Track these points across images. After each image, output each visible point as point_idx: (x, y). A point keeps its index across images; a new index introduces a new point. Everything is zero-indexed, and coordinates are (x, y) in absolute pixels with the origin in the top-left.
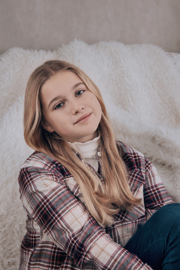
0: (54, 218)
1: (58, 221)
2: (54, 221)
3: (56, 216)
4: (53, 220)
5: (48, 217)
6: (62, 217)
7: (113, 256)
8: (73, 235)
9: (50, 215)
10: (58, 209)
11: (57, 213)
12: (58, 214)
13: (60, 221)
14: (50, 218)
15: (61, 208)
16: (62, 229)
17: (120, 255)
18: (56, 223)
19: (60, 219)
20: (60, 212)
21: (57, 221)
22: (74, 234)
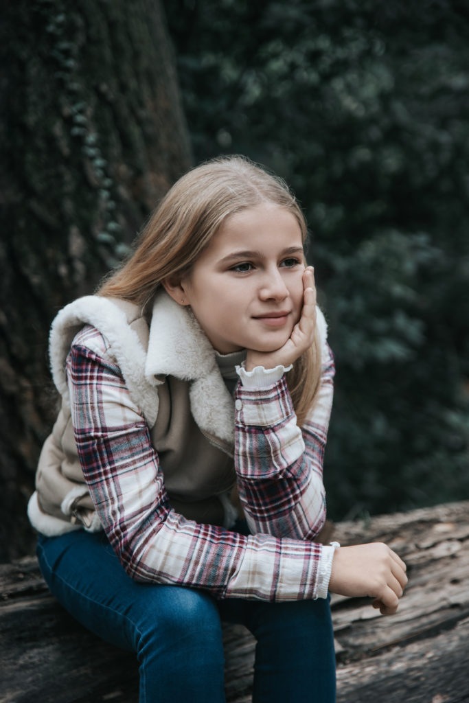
0: (102, 470)
1: (107, 479)
2: (100, 475)
3: (108, 468)
4: (97, 472)
5: (92, 463)
6: (117, 475)
7: (189, 558)
8: (121, 522)
9: (97, 461)
10: (115, 458)
11: (111, 463)
12: (112, 466)
13: (111, 480)
14: (95, 465)
15: (122, 459)
16: (106, 497)
17: (201, 550)
18: (102, 481)
19: (113, 477)
20: (117, 465)
21: (104, 478)
22: (123, 518)
